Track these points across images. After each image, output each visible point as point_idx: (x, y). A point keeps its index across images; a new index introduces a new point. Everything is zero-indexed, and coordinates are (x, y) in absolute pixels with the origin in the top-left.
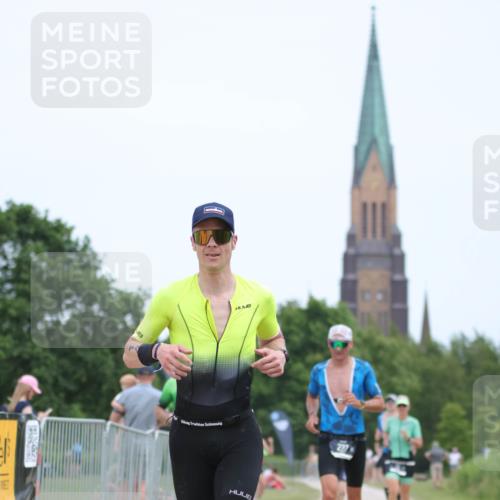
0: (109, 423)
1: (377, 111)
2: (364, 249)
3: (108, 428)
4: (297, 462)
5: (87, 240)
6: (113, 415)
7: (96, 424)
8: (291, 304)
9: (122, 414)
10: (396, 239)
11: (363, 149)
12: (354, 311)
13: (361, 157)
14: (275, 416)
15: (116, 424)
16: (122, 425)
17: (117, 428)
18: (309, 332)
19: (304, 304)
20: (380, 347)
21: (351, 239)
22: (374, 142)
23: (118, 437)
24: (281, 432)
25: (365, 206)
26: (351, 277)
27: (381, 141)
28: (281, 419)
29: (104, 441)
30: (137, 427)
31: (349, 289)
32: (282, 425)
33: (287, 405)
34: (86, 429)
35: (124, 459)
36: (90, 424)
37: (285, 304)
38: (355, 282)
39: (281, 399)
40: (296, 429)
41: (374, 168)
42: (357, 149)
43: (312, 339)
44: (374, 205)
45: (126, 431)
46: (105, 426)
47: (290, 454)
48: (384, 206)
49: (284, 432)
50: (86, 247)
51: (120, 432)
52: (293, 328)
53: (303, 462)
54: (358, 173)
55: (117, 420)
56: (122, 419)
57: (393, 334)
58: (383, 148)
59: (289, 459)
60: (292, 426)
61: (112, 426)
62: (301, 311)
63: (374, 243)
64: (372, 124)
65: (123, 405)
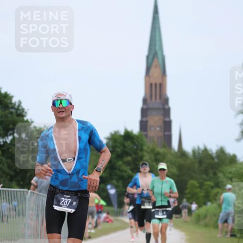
0: (30, 191)
1: (157, 38)
2: (151, 106)
3: (29, 193)
4: (119, 210)
5: (20, 102)
6: (32, 187)
7: (23, 192)
8: (116, 133)
9: (36, 187)
10: (166, 101)
11: (151, 57)
12: (146, 136)
13: (150, 61)
14: (109, 187)
15: (33, 192)
16: (36, 192)
17: (34, 193)
18: (124, 146)
19: (122, 133)
20: (158, 153)
21: (145, 101)
22: (156, 54)
23: (34, 198)
24: (112, 195)
25: (151, 85)
26: (145, 119)
27: (159, 53)
28: (111, 188)
29: (27, 200)
30: (43, 193)
31: (143, 125)
32: (112, 192)
33: (114, 182)
34: (19, 194)
35: (37, 208)
36: (21, 191)
37: (113, 133)
38: (146, 122)
39: (112, 179)
40: (119, 193)
41: (156, 67)
42: (148, 57)
43: (126, 150)
44: (156, 84)
45: (38, 195)
46: (28, 192)
47: (116, 206)
48: (160, 85)
49: (113, 195)
50: (19, 105)
51: (35, 195)
52: (117, 144)
53: (122, 209)
54: (148, 69)
55: (34, 190)
56: (36, 189)
57: (164, 147)
58: (160, 57)
59: (115, 208)
60: (117, 192)
61: (31, 192)
62: (121, 136)
63: (156, 103)
64: (155, 45)
65: (36, 182)
